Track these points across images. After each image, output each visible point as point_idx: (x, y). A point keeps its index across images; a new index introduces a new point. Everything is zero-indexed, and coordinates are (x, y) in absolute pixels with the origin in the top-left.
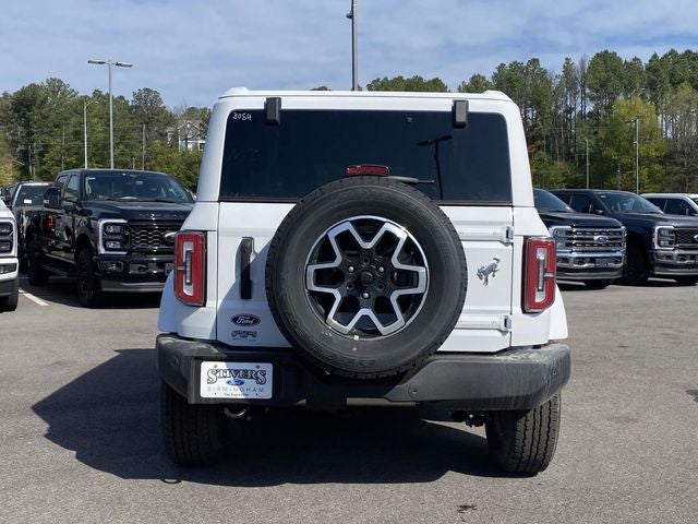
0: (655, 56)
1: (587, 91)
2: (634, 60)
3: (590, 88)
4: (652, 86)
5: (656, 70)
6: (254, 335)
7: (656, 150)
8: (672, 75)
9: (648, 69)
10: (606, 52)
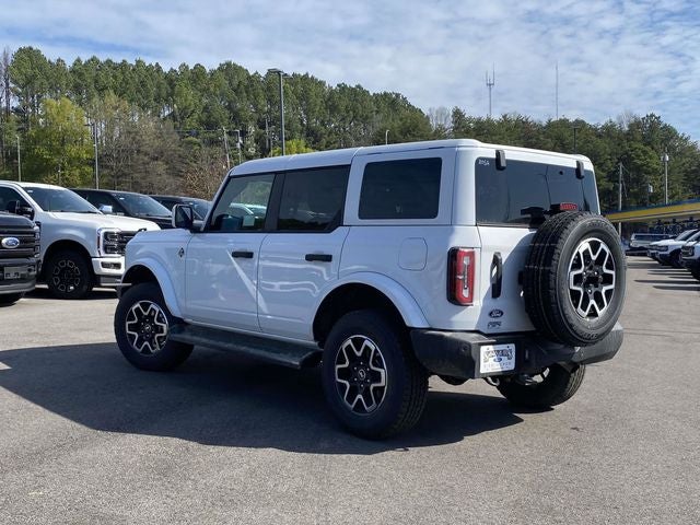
0: (79, 60)
1: (11, 85)
2: (59, 60)
3: (15, 82)
4: (77, 89)
5: (81, 75)
6: (499, 323)
7: (87, 152)
8: (96, 82)
9: (73, 71)
10: (31, 48)
